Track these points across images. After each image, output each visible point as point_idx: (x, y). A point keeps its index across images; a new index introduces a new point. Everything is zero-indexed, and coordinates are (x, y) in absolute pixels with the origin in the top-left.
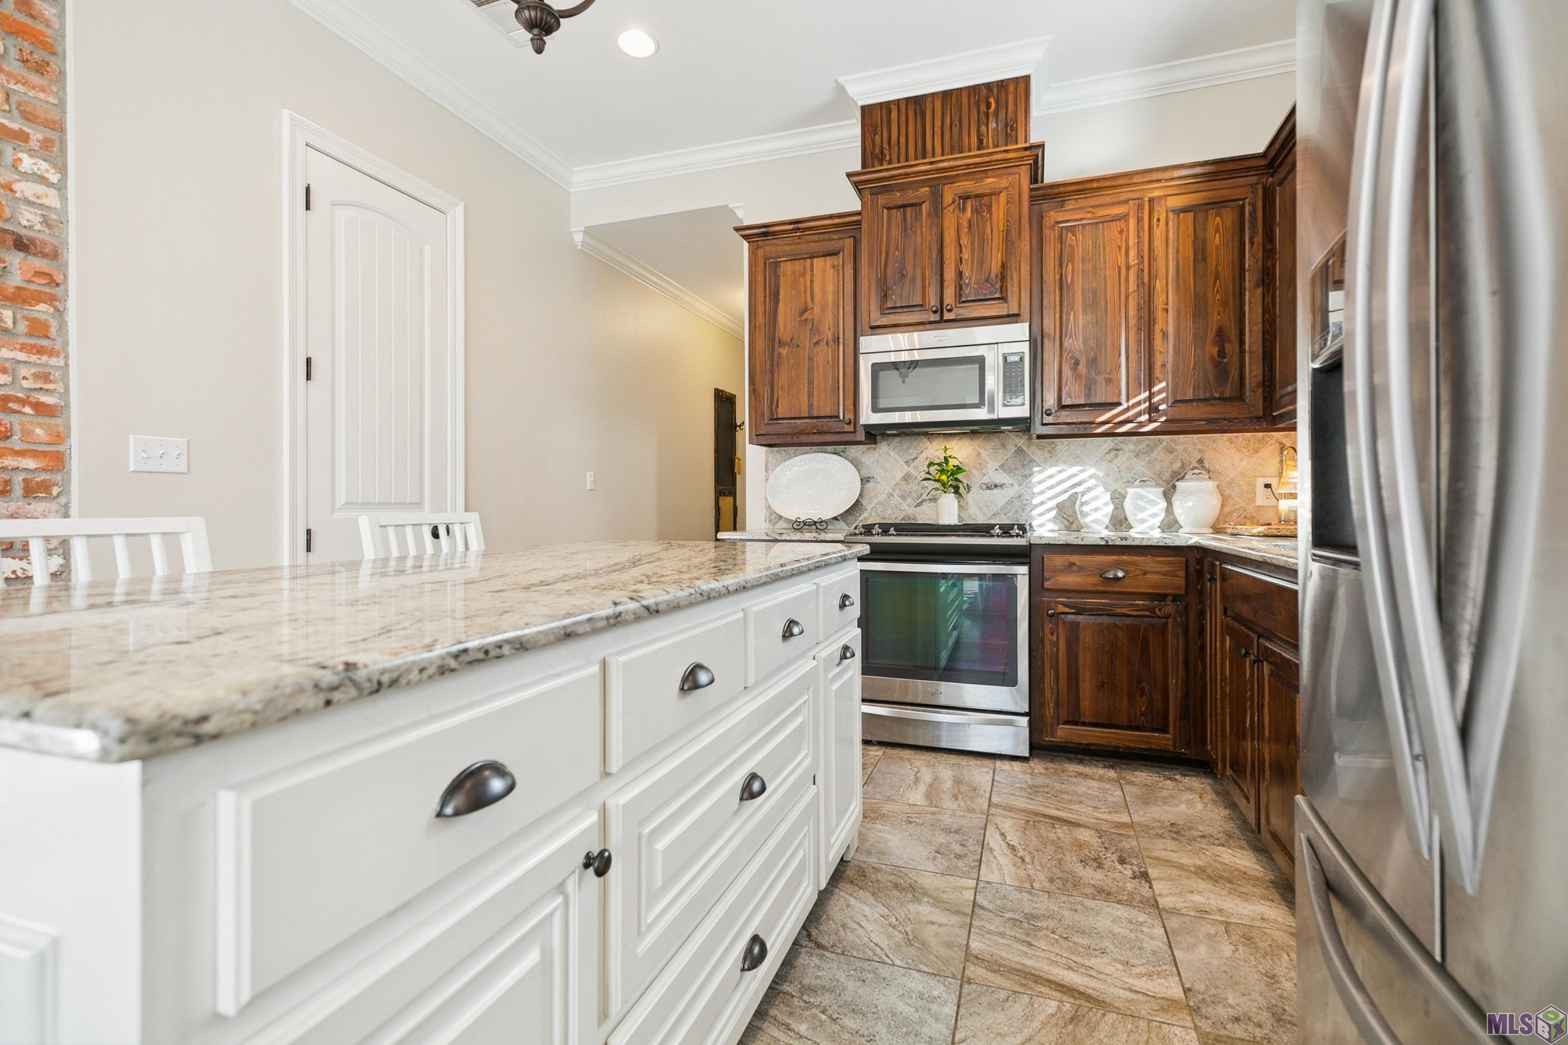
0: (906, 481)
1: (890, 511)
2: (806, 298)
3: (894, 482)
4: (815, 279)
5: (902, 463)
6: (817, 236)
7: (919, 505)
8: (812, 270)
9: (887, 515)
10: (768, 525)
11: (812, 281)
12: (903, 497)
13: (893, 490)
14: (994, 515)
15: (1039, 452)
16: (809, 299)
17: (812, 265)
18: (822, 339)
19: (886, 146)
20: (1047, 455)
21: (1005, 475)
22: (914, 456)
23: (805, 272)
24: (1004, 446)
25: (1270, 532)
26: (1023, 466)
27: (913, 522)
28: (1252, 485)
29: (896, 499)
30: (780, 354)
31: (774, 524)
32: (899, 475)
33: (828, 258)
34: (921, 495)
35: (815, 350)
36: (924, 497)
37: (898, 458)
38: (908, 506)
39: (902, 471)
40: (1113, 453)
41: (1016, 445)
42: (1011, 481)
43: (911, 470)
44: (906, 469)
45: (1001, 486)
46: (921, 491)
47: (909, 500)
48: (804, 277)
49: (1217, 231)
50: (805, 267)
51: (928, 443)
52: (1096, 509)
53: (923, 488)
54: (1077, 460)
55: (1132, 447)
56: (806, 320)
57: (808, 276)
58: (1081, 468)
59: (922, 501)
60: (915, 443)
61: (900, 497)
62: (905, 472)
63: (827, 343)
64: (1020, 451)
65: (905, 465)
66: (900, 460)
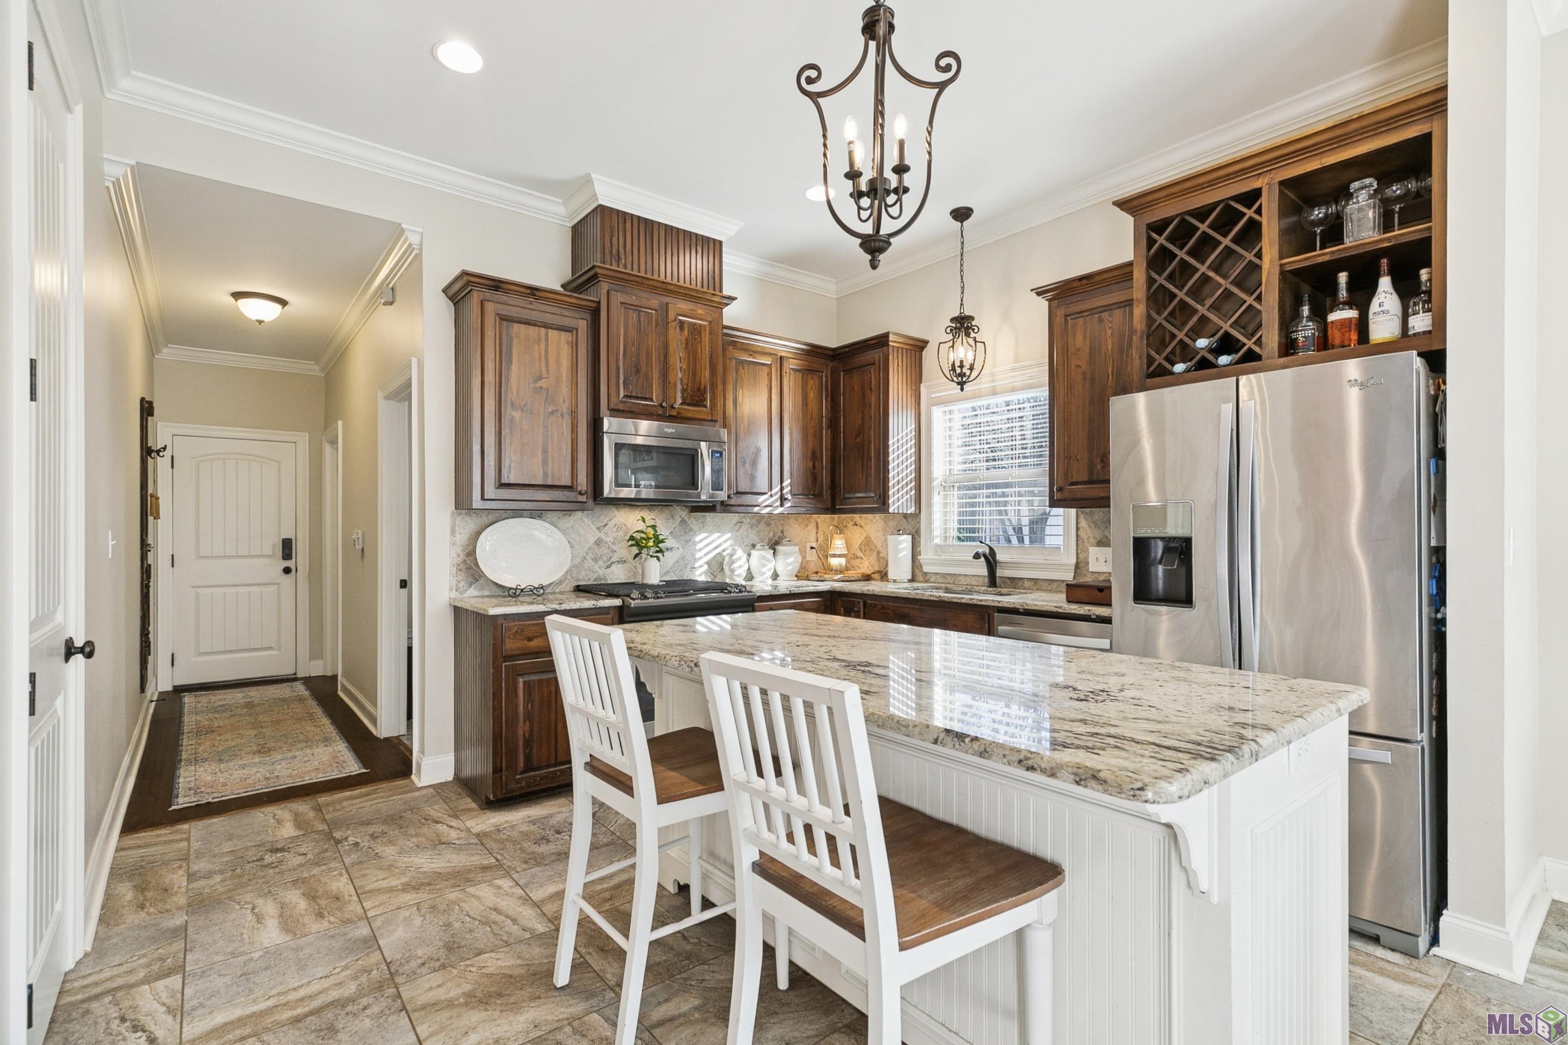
0: (598, 545)
1: (583, 573)
2: (540, 368)
3: (588, 546)
4: (550, 349)
5: (595, 529)
6: (551, 307)
7: (608, 567)
8: (547, 340)
9: (581, 577)
10: (454, 594)
11: (546, 351)
12: (595, 560)
13: (587, 554)
14: (666, 573)
15: (696, 523)
16: (544, 368)
17: (547, 335)
18: (557, 410)
19: (621, 250)
20: (701, 525)
21: (673, 540)
22: (605, 522)
23: (539, 340)
24: (673, 517)
25: (844, 579)
26: (686, 533)
27: (603, 582)
28: (805, 547)
29: (589, 563)
30: (512, 417)
31: (461, 593)
32: (592, 540)
33: (563, 333)
34: (611, 558)
35: (550, 419)
36: (613, 559)
37: (591, 524)
38: (600, 568)
39: (594, 537)
40: (739, 524)
41: (681, 517)
42: (678, 546)
43: (602, 535)
44: (598, 534)
45: (671, 549)
46: (611, 554)
47: (601, 563)
48: (539, 345)
49: (812, 389)
50: (539, 335)
51: (616, 512)
52: (740, 567)
53: (612, 551)
54: (718, 528)
55: (749, 521)
56: (541, 388)
57: (543, 346)
58: (719, 534)
59: (612, 563)
60: (605, 512)
61: (593, 560)
62: (597, 537)
63: (562, 415)
64: (683, 522)
65: (597, 531)
66: (593, 527)
